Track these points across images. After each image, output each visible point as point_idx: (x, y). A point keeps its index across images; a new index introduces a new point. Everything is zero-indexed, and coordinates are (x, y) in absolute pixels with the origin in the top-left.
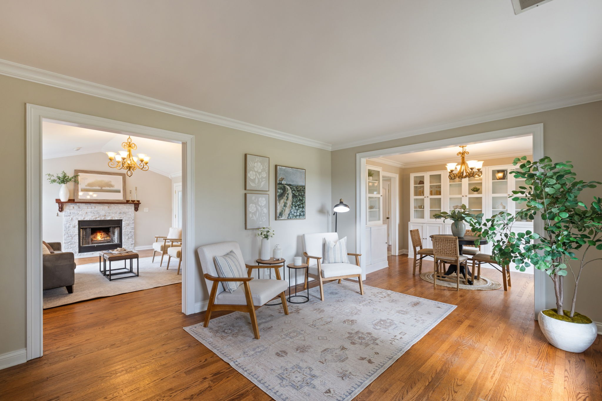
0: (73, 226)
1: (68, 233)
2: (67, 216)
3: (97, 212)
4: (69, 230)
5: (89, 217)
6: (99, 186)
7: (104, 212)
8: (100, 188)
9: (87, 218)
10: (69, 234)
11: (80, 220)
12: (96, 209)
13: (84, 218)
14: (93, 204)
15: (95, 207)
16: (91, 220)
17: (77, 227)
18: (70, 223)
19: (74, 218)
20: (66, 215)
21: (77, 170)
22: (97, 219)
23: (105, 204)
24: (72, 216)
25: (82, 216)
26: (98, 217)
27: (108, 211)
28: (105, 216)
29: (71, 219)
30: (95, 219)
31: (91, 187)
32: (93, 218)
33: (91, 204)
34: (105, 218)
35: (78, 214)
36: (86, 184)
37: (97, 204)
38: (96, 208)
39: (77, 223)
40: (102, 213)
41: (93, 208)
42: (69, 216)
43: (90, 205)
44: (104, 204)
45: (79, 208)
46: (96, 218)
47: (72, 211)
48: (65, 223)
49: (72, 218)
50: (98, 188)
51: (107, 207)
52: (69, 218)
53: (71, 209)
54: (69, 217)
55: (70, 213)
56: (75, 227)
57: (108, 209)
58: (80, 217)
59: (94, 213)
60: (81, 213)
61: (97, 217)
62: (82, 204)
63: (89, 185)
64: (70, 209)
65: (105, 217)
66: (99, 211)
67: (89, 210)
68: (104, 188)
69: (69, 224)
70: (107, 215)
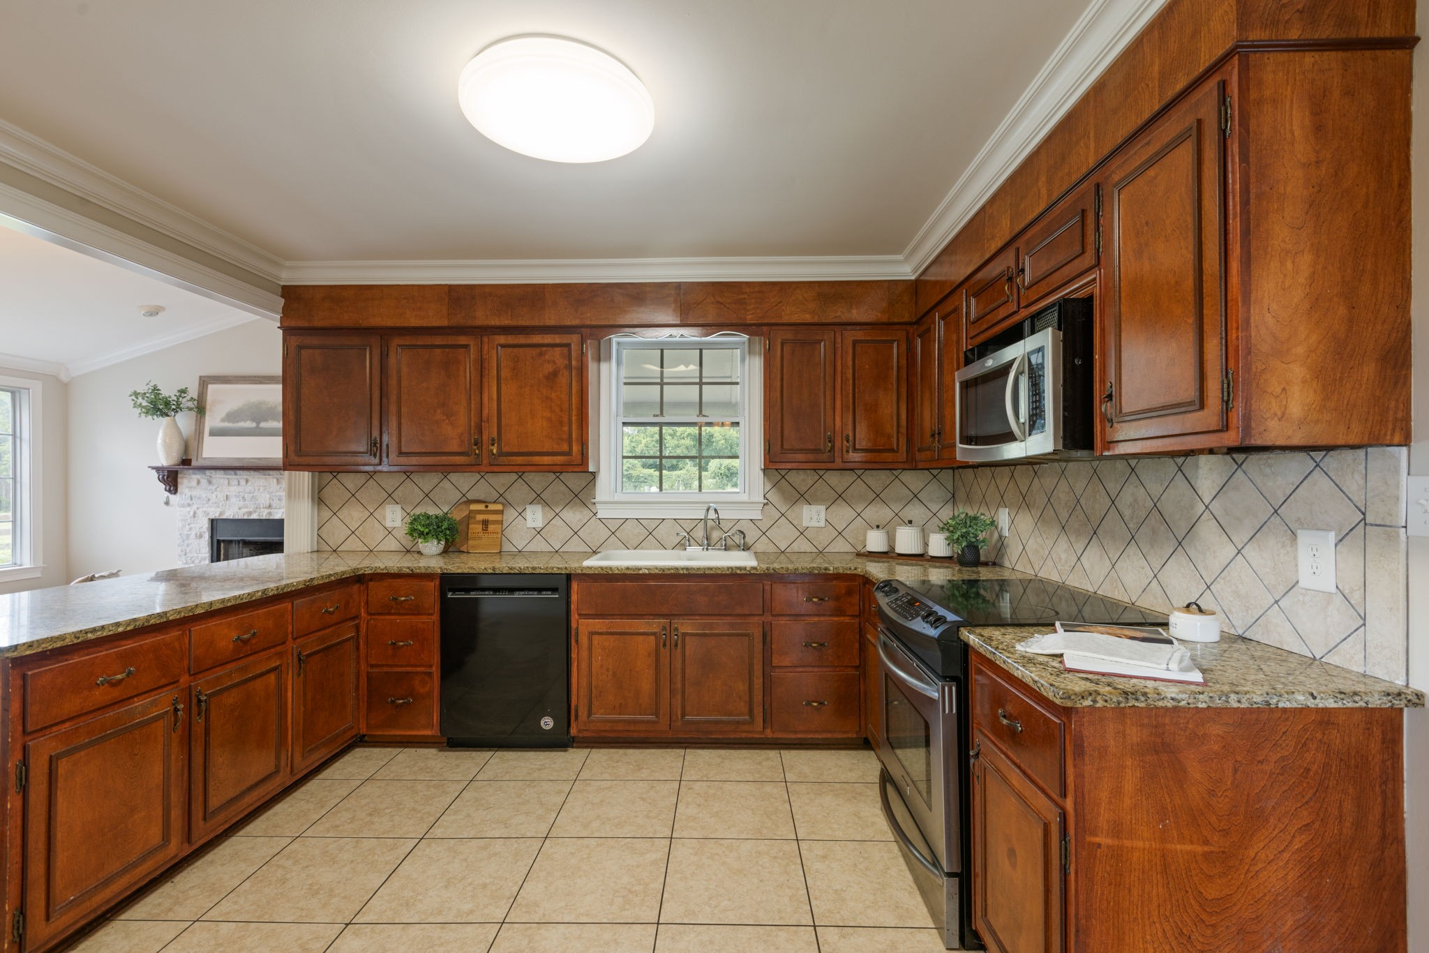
0: (196, 534)
1: (185, 554)
2: (183, 506)
3: (251, 495)
4: (188, 545)
5: (233, 511)
6: (253, 420)
7: (268, 496)
8: (254, 425)
9: (229, 514)
10: (188, 555)
11: (213, 517)
12: (249, 487)
13: (221, 514)
14: (242, 472)
15: (247, 481)
16: (237, 518)
17: (207, 536)
18: (192, 525)
19: (200, 513)
20: (182, 502)
21: (204, 377)
22: (251, 517)
23: (271, 472)
24: (195, 507)
25: (219, 507)
26: (255, 512)
27: (278, 494)
28: (270, 507)
29: (192, 513)
30: (246, 517)
31: (234, 422)
32: (240, 515)
33: (238, 472)
34: (270, 514)
35: (209, 500)
36: (223, 415)
37: (252, 472)
38: (249, 483)
39: (205, 525)
40: (264, 498)
41: (243, 482)
42: (189, 505)
43: (236, 474)
44: (267, 472)
45: (210, 482)
46: (250, 513)
47: (195, 493)
48: (181, 525)
49: (195, 513)
50: (249, 424)
51: (275, 480)
52: (189, 512)
53: (194, 487)
54: (188, 509)
55: (191, 499)
56: (201, 536)
57: (278, 488)
58: (213, 509)
59: (243, 498)
60: (214, 497)
61: (251, 510)
62: (218, 472)
63: (231, 417)
64: (190, 487)
65: (269, 511)
66: (255, 494)
67: (233, 490)
68: (263, 425)
69: (187, 527)
70: (274, 505)
